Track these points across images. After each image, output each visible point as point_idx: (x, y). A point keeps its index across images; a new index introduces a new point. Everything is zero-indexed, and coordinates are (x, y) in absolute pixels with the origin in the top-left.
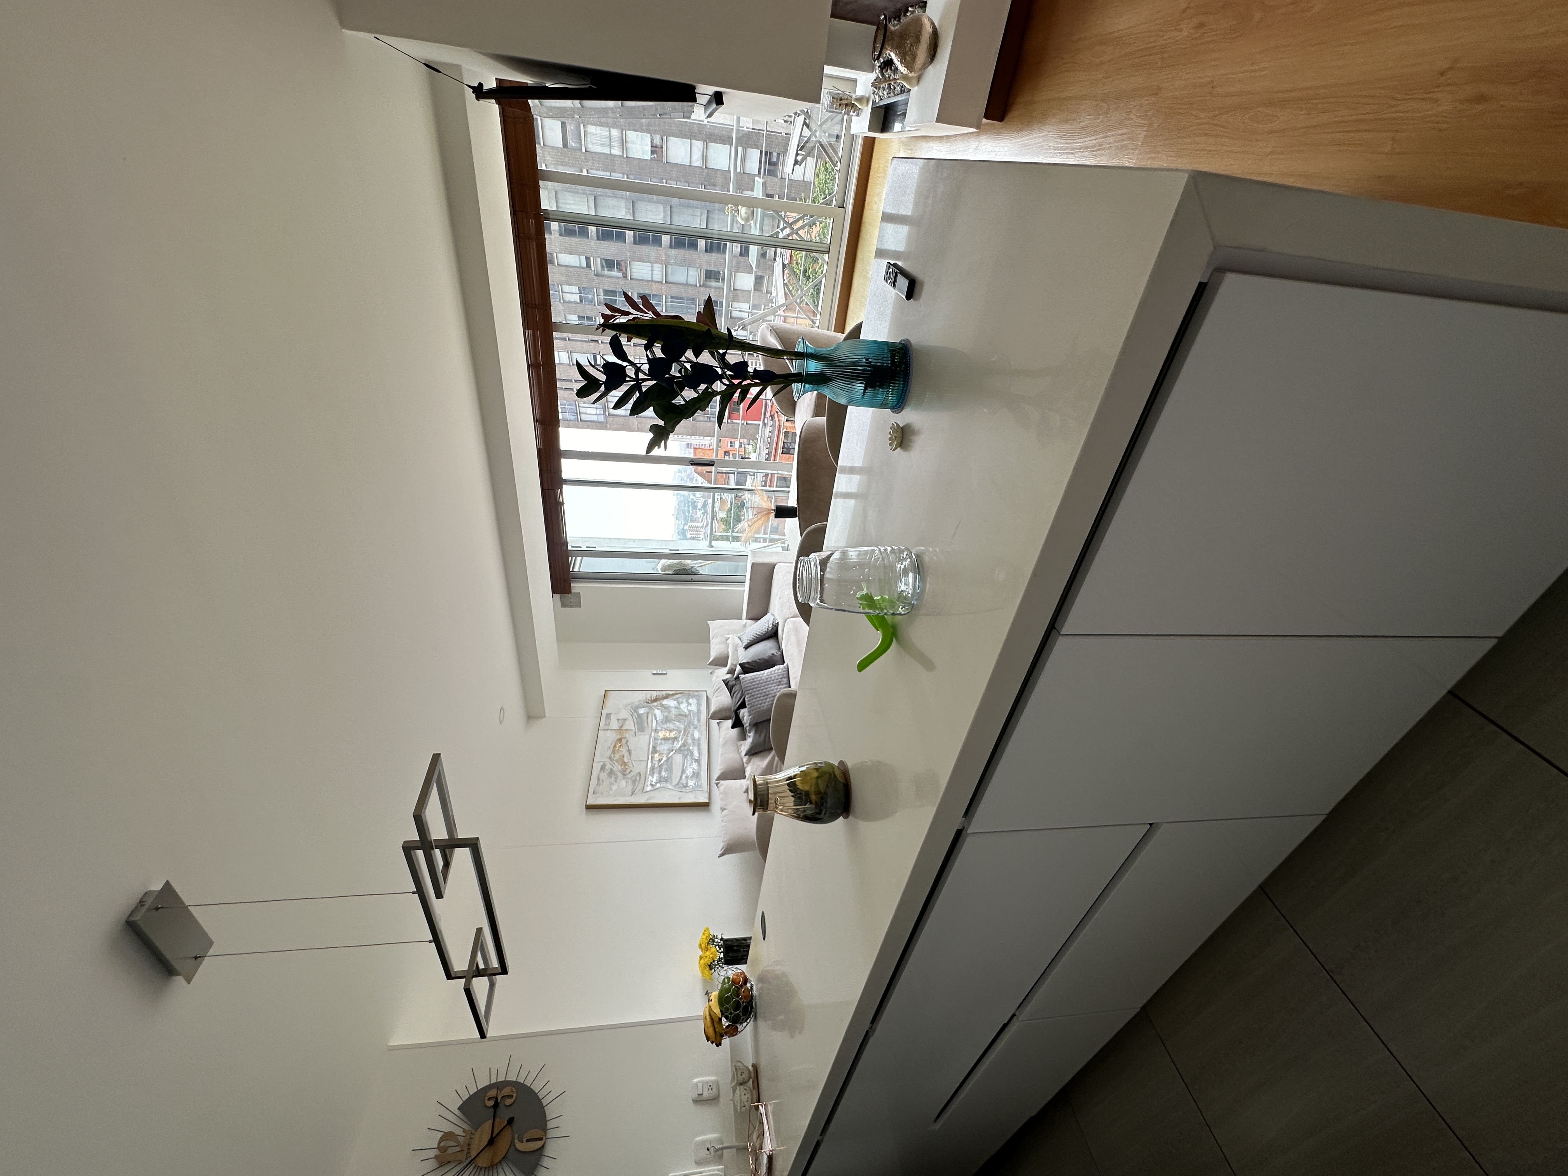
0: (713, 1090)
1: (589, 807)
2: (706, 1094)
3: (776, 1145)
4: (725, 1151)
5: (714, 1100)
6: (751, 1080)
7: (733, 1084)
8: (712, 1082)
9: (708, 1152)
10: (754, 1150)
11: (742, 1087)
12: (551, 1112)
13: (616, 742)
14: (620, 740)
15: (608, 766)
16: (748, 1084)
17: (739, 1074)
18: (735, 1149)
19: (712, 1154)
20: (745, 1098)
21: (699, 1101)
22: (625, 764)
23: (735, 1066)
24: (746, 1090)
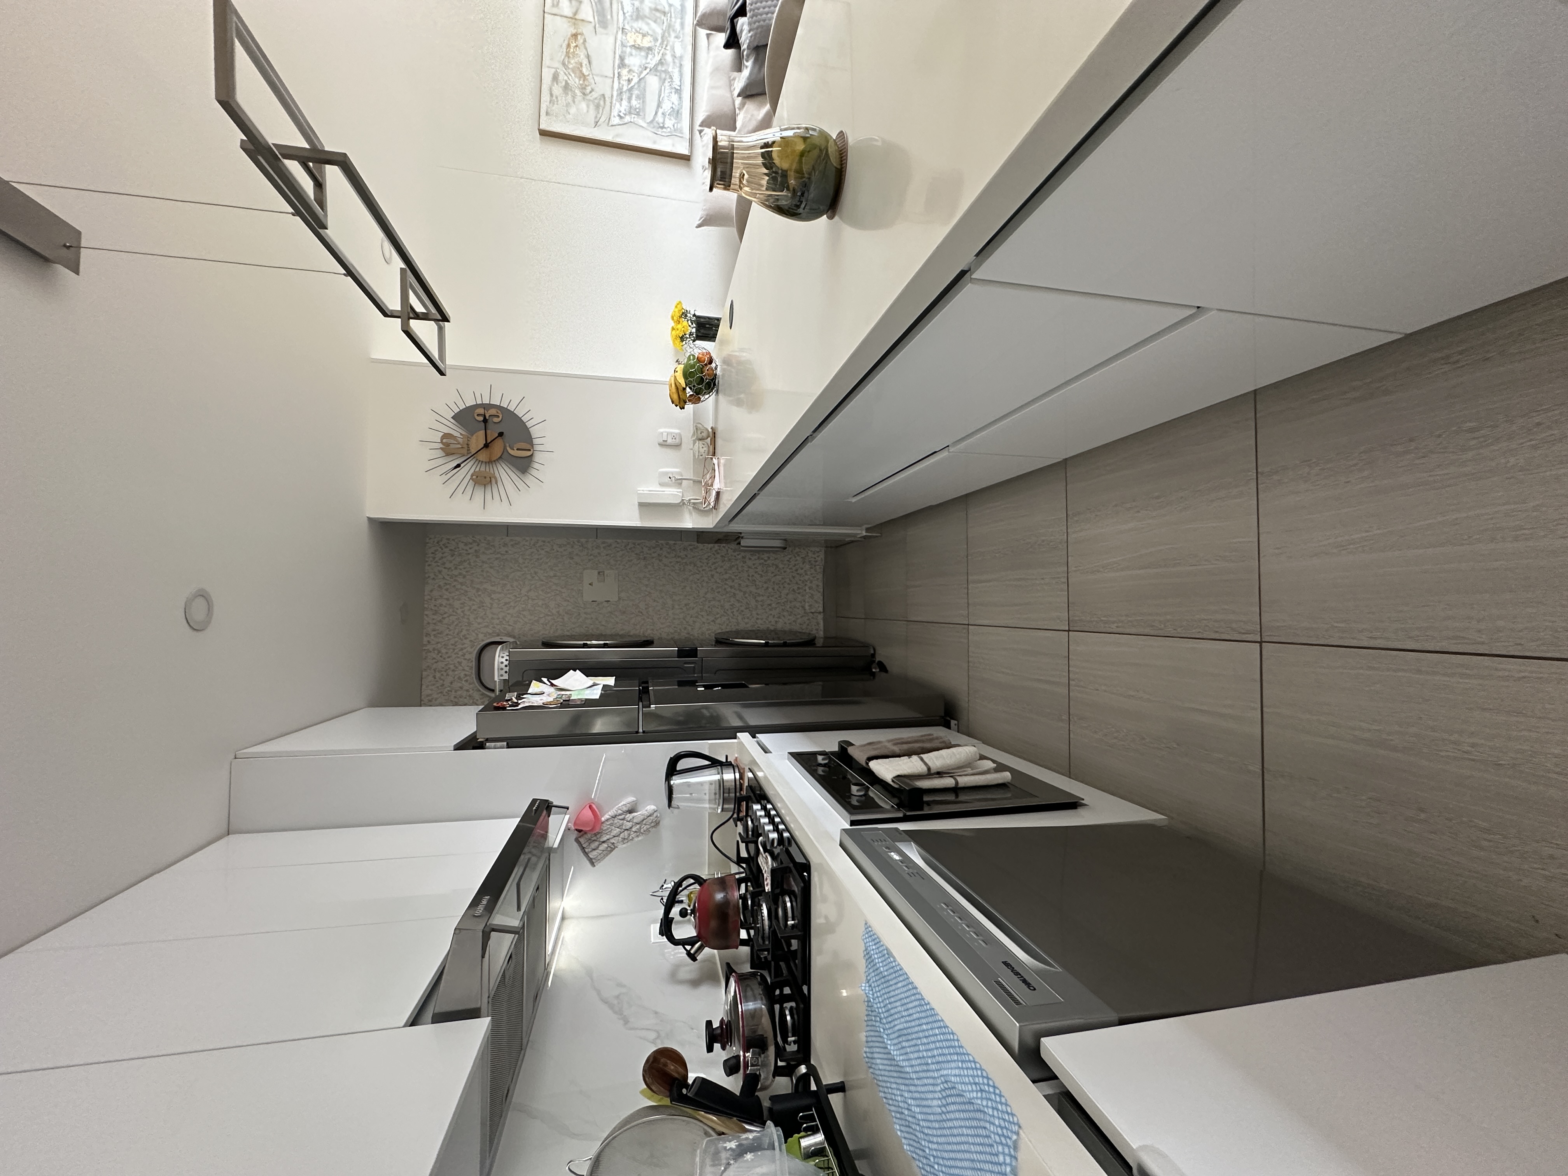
0: (677, 438)
1: (544, 133)
2: (670, 441)
3: (723, 486)
4: (683, 481)
5: (678, 446)
6: (709, 438)
7: (694, 439)
8: (676, 434)
9: (670, 479)
10: (706, 484)
11: (701, 442)
12: (535, 432)
13: (569, 39)
14: (575, 36)
15: (562, 77)
16: (706, 441)
17: (699, 432)
18: (692, 481)
19: (673, 481)
20: (702, 450)
21: (664, 444)
22: (583, 77)
23: (696, 426)
24: (704, 444)
